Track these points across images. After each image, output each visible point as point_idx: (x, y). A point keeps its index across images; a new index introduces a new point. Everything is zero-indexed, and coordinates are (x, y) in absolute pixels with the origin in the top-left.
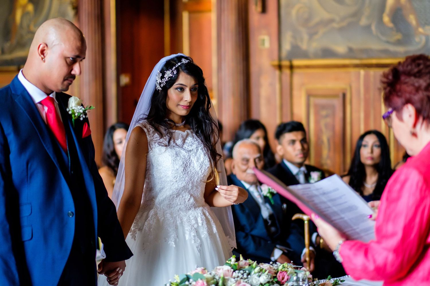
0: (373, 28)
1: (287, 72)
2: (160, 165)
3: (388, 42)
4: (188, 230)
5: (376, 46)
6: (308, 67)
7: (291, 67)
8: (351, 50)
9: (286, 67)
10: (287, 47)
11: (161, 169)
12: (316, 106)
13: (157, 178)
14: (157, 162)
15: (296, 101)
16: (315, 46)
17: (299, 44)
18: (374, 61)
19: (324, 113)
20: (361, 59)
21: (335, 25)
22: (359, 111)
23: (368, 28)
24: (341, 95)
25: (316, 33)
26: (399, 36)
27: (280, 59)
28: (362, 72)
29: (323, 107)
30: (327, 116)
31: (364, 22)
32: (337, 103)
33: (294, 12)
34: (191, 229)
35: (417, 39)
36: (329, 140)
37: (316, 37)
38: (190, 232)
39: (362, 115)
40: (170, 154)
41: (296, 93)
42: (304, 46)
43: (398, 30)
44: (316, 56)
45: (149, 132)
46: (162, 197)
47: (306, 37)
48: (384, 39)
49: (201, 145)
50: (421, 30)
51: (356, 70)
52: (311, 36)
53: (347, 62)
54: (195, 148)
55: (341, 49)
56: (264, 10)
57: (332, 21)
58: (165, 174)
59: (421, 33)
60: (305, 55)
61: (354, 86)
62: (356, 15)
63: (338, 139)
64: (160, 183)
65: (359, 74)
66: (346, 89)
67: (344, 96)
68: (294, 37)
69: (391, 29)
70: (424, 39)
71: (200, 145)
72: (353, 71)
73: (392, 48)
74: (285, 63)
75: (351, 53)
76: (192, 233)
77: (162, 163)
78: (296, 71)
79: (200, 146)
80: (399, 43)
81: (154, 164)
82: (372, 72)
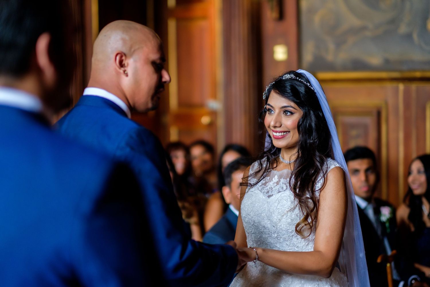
0: (415, 37)
6: (334, 81)
8: (387, 61)
10: (308, 58)
12: (344, 125)
16: (343, 56)
17: (324, 54)
18: (418, 74)
19: (354, 133)
21: (368, 34)
23: (409, 37)
24: (375, 113)
25: (344, 42)
28: (401, 87)
29: (353, 126)
30: (357, 136)
31: (403, 29)
32: (370, 121)
33: (317, 19)
37: (344, 47)
42: (330, 57)
44: (345, 69)
47: (331, 46)
48: (428, 49)
51: (394, 85)
52: (339, 45)
53: (382, 75)
55: (375, 60)
56: (281, 16)
57: (364, 28)
60: (331, 68)
61: (391, 102)
62: (394, 22)
65: (397, 90)
66: (381, 107)
67: (379, 114)
68: (318, 47)
72: (389, 86)
75: (387, 65)
82: (414, 86)
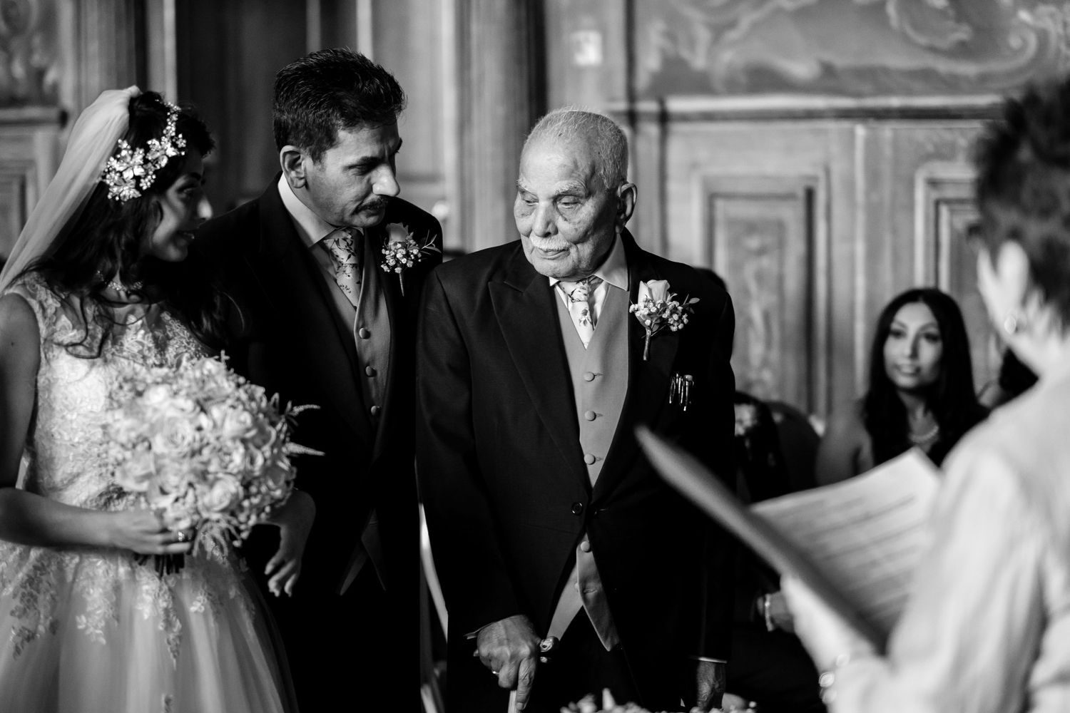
0: (893, 11)
1: (651, 130)
2: (74, 409)
3: (933, 50)
4: (150, 592)
5: (898, 59)
6: (708, 117)
7: (664, 118)
8: (828, 70)
9: (648, 116)
10: (650, 62)
11: (75, 419)
12: (731, 223)
13: (61, 445)
14: (64, 401)
15: (674, 209)
16: (729, 58)
17: (685, 53)
18: (895, 102)
19: (754, 242)
20: (858, 95)
21: (785, 3)
22: (851, 239)
23: (876, 10)
24: (801, 194)
25: (732, 25)
26: (963, 33)
27: (632, 96)
28: (860, 131)
29: (752, 227)
30: (761, 252)
32: (792, 215)
34: (160, 590)
35: (1014, 42)
36: (766, 317)
37: (732, 35)
38: (157, 597)
39: (860, 248)
40: (101, 379)
41: (673, 187)
42: (699, 61)
43: (961, 17)
44: (732, 88)
45: (44, 309)
46: (77, 499)
47: (703, 35)
48: (922, 40)
49: (189, 349)
50: (1024, 15)
51: (845, 125)
52: (718, 32)
53: (818, 102)
54: (172, 356)
55: (802, 69)
58: (88, 435)
59: (1024, 25)
60: (702, 85)
61: (837, 169)
63: (793, 315)
64: (71, 458)
65: (852, 134)
66: (815, 179)
67: (810, 195)
68: (670, 36)
69: (942, 13)
70: (1033, 41)
71: (185, 347)
72: (832, 126)
73: (943, 66)
74: (647, 106)
75: (829, 79)
76: (160, 601)
77: (78, 402)
78: (677, 128)
79: (186, 352)
80: (963, 51)
81: (54, 405)
82: (888, 130)
